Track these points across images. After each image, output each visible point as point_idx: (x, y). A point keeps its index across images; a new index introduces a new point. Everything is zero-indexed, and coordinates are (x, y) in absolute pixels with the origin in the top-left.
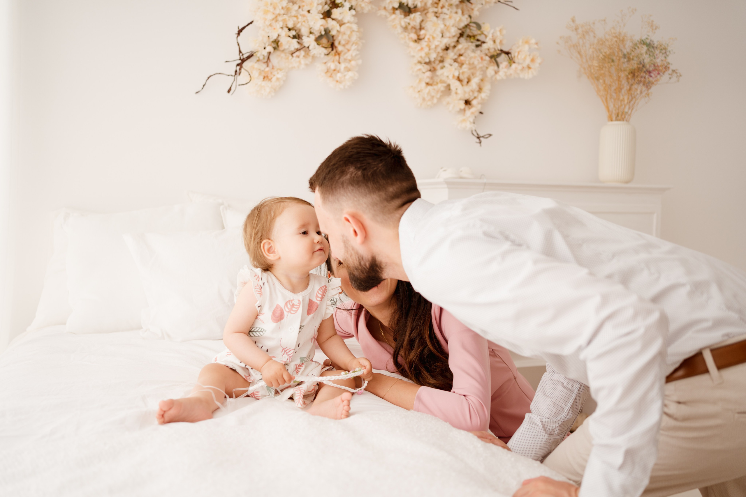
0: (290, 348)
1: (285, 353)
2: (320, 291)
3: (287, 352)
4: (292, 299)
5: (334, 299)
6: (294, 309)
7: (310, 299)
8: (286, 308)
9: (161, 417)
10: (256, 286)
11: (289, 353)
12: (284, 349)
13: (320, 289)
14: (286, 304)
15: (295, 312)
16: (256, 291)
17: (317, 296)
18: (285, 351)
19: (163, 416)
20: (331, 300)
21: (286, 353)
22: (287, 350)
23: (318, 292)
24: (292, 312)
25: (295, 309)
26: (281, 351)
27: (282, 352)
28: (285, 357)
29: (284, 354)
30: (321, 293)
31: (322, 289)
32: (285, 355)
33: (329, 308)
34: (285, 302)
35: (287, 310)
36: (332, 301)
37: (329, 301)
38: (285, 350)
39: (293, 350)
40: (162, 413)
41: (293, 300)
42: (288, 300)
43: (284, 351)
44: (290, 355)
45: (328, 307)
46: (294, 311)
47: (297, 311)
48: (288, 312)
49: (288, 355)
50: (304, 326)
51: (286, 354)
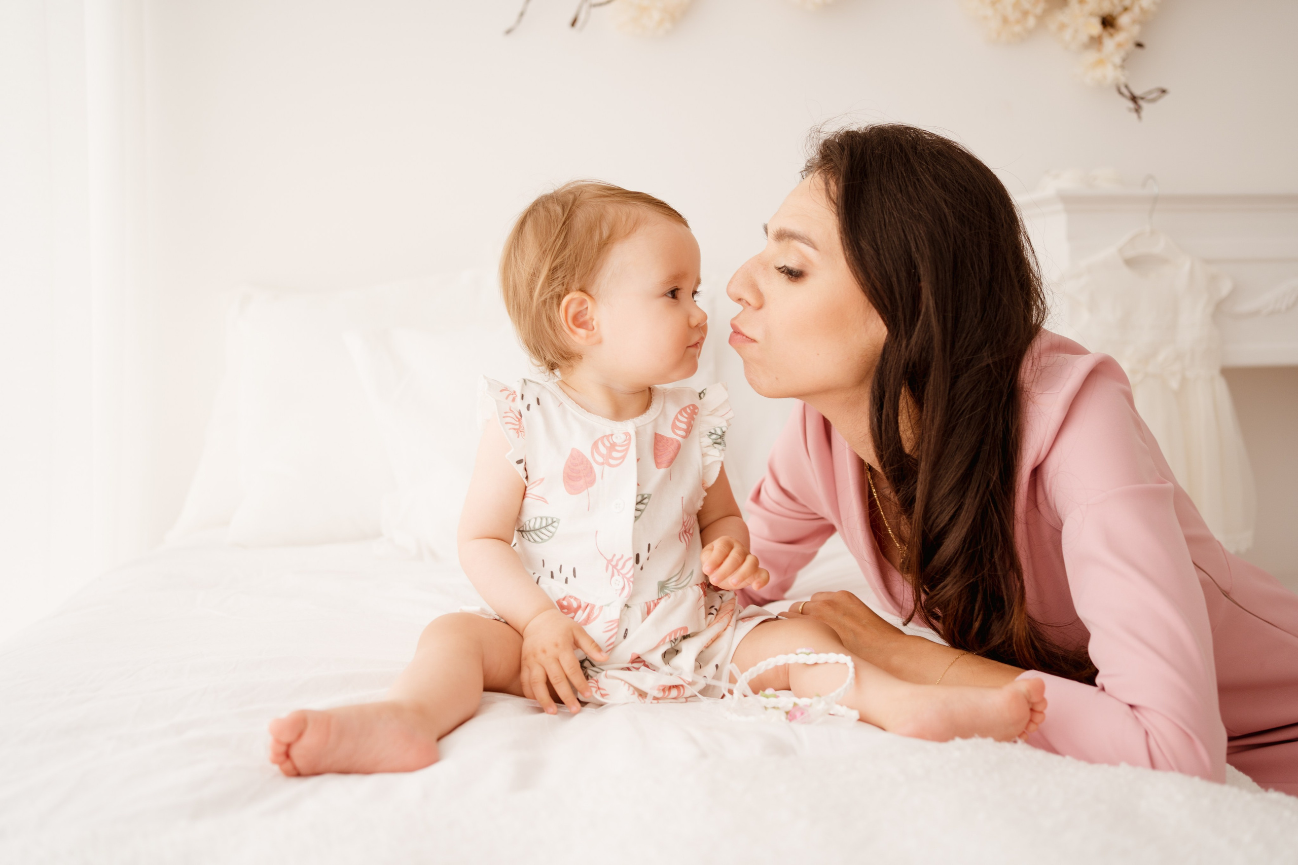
0: (623, 556)
1: (615, 571)
2: (682, 415)
3: (619, 567)
4: (608, 432)
5: (715, 431)
6: (615, 454)
7: (656, 434)
8: (596, 455)
9: (283, 758)
10: (505, 413)
11: (624, 571)
12: (609, 562)
13: (680, 412)
14: (595, 445)
15: (618, 462)
16: (506, 423)
17: (674, 426)
18: (615, 567)
19: (287, 755)
20: (709, 433)
21: (618, 571)
22: (617, 565)
23: (676, 418)
24: (612, 462)
25: (619, 455)
26: (605, 569)
27: (607, 569)
29: (613, 575)
30: (685, 420)
31: (686, 412)
32: (616, 577)
33: (709, 453)
34: (593, 442)
35: (600, 459)
36: (714, 437)
37: (707, 435)
38: (614, 563)
39: (630, 559)
40: (283, 749)
41: (612, 435)
42: (599, 435)
43: (610, 567)
44: (628, 576)
45: (705, 450)
46: (616, 459)
47: (623, 458)
48: (603, 464)
49: (624, 576)
50: (649, 496)
51: (619, 575)
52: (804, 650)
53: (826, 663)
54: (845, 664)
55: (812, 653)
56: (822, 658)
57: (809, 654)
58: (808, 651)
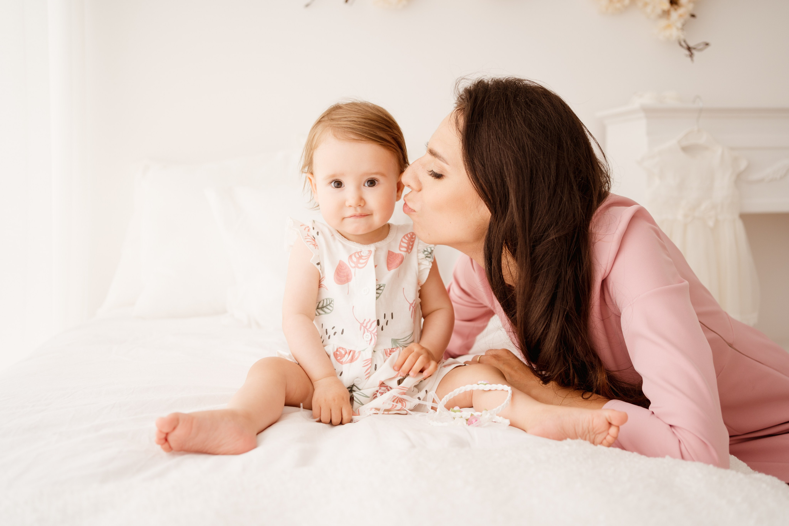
0: (370, 320)
1: (366, 330)
2: (405, 239)
3: (368, 327)
4: (359, 250)
5: (427, 249)
6: (361, 261)
7: (389, 251)
8: (351, 262)
9: (164, 441)
10: (306, 237)
11: (370, 330)
12: (362, 324)
13: (404, 237)
14: (350, 257)
16: (307, 242)
17: (401, 246)
18: (365, 327)
19: (166, 440)
20: (423, 251)
21: (367, 330)
22: (366, 326)
23: (402, 241)
24: (360, 265)
25: (364, 261)
27: (360, 329)
28: (367, 336)
29: (364, 332)
30: (406, 241)
31: (407, 237)
32: (366, 333)
33: (423, 263)
34: (349, 256)
35: (353, 265)
36: (426, 253)
37: (422, 252)
38: (365, 325)
39: (374, 321)
40: (163, 436)
41: (361, 252)
42: (353, 252)
43: (362, 328)
44: (374, 332)
45: (420, 261)
46: (362, 264)
47: (366, 262)
48: (355, 267)
49: (371, 332)
50: (384, 285)
51: (368, 332)
52: (482, 382)
53: (496, 390)
54: (507, 391)
55: (488, 384)
56: (494, 387)
57: (486, 384)
58: (485, 383)
